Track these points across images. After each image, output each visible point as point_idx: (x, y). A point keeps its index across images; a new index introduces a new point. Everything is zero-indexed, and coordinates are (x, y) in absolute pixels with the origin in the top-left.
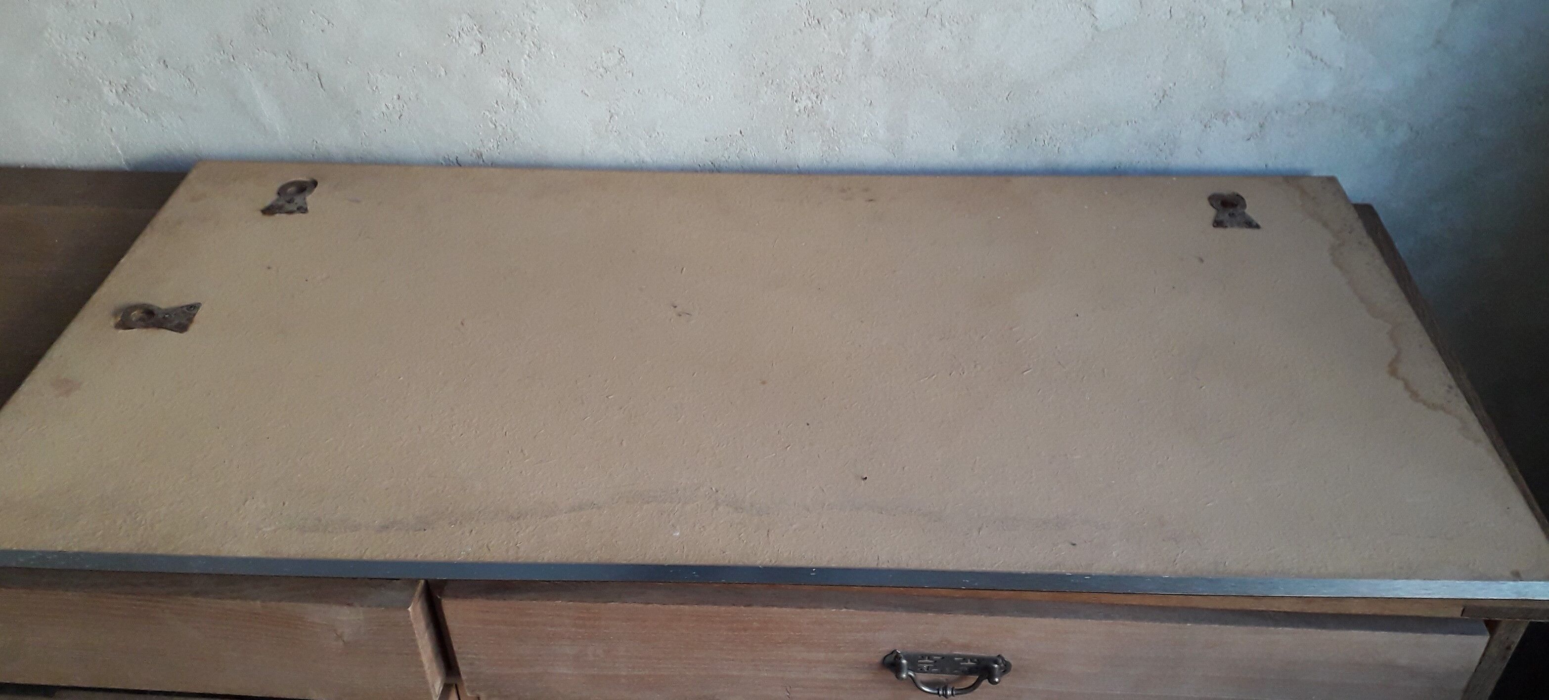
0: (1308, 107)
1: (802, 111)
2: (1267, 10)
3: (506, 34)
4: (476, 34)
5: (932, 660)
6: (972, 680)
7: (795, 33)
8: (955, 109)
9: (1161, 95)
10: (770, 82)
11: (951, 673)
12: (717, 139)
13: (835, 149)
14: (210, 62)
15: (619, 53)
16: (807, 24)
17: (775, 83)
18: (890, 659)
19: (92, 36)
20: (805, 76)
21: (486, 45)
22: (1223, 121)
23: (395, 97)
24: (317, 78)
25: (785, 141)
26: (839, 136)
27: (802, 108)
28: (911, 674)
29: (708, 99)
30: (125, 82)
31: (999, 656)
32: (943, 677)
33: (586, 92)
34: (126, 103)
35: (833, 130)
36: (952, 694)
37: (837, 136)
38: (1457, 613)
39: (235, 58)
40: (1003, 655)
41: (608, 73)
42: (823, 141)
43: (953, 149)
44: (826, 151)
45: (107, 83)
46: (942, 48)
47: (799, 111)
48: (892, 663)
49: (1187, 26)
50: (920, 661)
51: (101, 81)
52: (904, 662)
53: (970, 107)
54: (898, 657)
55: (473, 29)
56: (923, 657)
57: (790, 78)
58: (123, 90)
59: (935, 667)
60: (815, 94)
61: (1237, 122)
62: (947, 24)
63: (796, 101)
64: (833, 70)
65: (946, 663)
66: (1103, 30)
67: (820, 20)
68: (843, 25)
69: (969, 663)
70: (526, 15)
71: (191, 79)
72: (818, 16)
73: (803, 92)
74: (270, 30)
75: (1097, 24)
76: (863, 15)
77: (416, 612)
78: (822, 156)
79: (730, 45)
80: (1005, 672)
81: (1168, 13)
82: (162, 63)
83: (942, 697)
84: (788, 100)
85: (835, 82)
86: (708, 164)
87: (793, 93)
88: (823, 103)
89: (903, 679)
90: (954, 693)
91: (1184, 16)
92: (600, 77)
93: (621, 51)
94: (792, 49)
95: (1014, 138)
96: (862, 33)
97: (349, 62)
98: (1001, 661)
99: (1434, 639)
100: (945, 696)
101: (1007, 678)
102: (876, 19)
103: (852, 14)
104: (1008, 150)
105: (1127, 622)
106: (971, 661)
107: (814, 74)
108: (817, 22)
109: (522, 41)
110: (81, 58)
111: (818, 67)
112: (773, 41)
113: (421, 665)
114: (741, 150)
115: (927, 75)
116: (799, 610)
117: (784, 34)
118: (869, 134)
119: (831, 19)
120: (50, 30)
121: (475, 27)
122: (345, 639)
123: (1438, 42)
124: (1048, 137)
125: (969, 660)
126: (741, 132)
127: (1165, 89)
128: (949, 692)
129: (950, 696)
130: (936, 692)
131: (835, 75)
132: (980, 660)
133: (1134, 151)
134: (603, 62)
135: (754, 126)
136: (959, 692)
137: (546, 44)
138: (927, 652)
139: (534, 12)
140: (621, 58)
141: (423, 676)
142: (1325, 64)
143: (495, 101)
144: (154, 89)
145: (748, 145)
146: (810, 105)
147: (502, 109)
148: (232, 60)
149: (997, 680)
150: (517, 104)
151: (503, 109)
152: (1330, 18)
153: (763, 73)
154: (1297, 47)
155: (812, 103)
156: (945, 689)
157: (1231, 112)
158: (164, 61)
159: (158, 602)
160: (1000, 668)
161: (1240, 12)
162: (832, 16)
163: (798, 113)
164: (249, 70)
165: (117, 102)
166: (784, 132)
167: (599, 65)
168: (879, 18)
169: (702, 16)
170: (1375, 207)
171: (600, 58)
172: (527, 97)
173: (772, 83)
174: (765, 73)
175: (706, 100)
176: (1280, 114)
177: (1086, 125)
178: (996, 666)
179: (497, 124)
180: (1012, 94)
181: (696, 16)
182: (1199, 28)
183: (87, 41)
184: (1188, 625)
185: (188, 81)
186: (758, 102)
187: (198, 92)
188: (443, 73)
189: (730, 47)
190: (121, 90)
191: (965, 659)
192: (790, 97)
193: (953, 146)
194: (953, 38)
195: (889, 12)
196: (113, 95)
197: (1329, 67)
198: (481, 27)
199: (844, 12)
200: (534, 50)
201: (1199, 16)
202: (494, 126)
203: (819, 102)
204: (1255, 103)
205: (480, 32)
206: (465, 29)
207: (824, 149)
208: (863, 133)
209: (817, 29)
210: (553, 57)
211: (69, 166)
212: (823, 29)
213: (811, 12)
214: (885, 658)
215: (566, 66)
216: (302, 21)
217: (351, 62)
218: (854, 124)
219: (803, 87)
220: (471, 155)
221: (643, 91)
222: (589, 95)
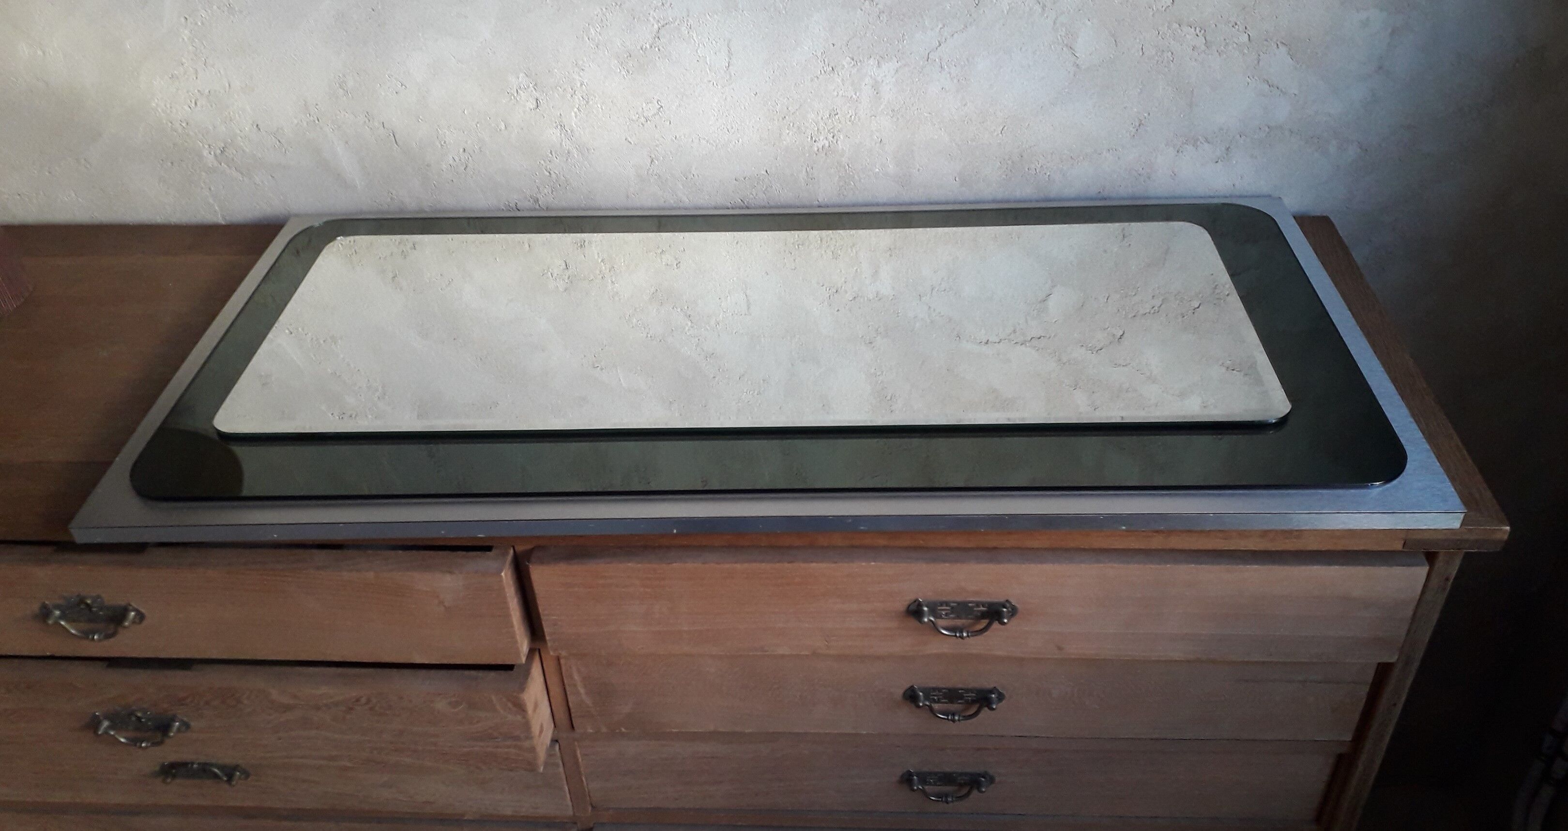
0: (1267, 129)
1: (820, 150)
2: (1227, 44)
3: (558, 90)
4: (532, 91)
5: (950, 606)
6: (984, 623)
7: (812, 80)
8: (956, 144)
9: (1137, 124)
10: (791, 125)
11: (967, 618)
12: (745, 178)
13: (851, 184)
14: (298, 123)
15: (658, 103)
16: (823, 72)
17: (795, 126)
18: (913, 607)
19: (193, 105)
20: (822, 118)
21: (541, 101)
22: (1193, 146)
23: (462, 150)
24: (392, 135)
25: (806, 178)
26: (854, 171)
27: (821, 147)
28: (932, 619)
29: (737, 142)
30: (223, 145)
31: (1007, 601)
32: (959, 622)
33: (629, 140)
34: (223, 164)
35: (849, 167)
36: (968, 636)
37: (852, 172)
38: (1398, 546)
39: (320, 120)
40: (1011, 600)
41: (649, 122)
42: (840, 177)
43: (955, 180)
44: (843, 186)
45: (207, 146)
46: (943, 89)
47: (818, 150)
48: (915, 611)
49: (1158, 62)
50: (939, 608)
51: (201, 145)
52: (926, 609)
53: (969, 142)
54: (920, 605)
55: (529, 87)
56: (942, 604)
57: (809, 120)
58: (220, 152)
59: (952, 613)
60: (832, 134)
61: (1206, 145)
62: (946, 67)
63: (815, 142)
64: (846, 112)
65: (961, 609)
66: (1083, 67)
67: (834, 68)
68: (854, 71)
69: (982, 608)
70: (575, 72)
71: (281, 140)
72: (832, 64)
73: (821, 133)
74: (351, 94)
75: (1077, 62)
76: (871, 62)
77: (507, 576)
78: (839, 190)
79: (755, 93)
80: (1013, 615)
81: (1141, 51)
82: (255, 127)
83: (959, 638)
84: (807, 141)
85: (849, 123)
86: (738, 201)
87: (811, 134)
88: (839, 142)
89: (924, 622)
90: (969, 634)
91: (1154, 53)
92: (642, 126)
93: (659, 102)
94: (810, 95)
95: (1009, 168)
96: (871, 77)
97: (420, 120)
98: (1008, 605)
99: (1382, 571)
100: (962, 637)
101: (1015, 621)
102: (883, 65)
103: (862, 61)
104: (1004, 179)
105: (1116, 565)
106: (983, 606)
107: (830, 116)
108: (831, 69)
109: (572, 96)
110: (184, 125)
111: (833, 110)
112: (793, 88)
113: (512, 626)
114: (767, 187)
115: (930, 113)
116: (833, 565)
117: (803, 82)
118: (880, 169)
119: (844, 66)
120: (156, 101)
121: (531, 85)
122: (447, 604)
123: (1380, 68)
124: (1039, 166)
125: (981, 606)
126: (767, 172)
127: (1141, 118)
128: (965, 634)
129: (966, 637)
130: (954, 634)
131: (849, 116)
132: (990, 605)
133: (1115, 176)
134: (643, 112)
135: (778, 165)
136: (973, 634)
137: (594, 98)
138: (944, 599)
139: (583, 70)
140: (660, 108)
141: (513, 636)
142: (1281, 91)
143: (549, 151)
144: (247, 150)
145: (773, 182)
146: (827, 145)
147: (555, 158)
148: (317, 122)
149: (1006, 621)
150: (569, 153)
151: (557, 158)
152: (1283, 49)
153: (785, 117)
154: (1256, 77)
155: (829, 142)
156: (961, 632)
157: (1200, 137)
158: (257, 125)
159: (286, 576)
160: (1008, 612)
161: (1203, 47)
162: (844, 63)
163: (817, 152)
164: (331, 130)
165: (216, 164)
166: (804, 170)
167: (641, 115)
168: (886, 64)
169: (731, 67)
170: (1332, 219)
171: (641, 109)
172: (577, 147)
173: (793, 126)
174: (787, 117)
175: (735, 143)
176: (1243, 137)
177: (1072, 155)
178: (1005, 610)
179: (552, 172)
180: (1006, 128)
181: (724, 67)
182: (1168, 62)
183: (189, 109)
184: (1168, 566)
185: (278, 142)
186: (781, 144)
187: (287, 152)
188: (503, 127)
189: (755, 95)
190: (219, 152)
191: (978, 604)
192: (809, 137)
193: (955, 178)
194: (952, 79)
195: (894, 58)
196: (211, 157)
197: (1285, 93)
198: (536, 85)
199: (855, 59)
200: (583, 103)
201: (1168, 52)
202: (548, 174)
203: (835, 142)
204: (1221, 129)
205: (535, 89)
206: (522, 86)
207: (841, 184)
208: (875, 168)
209: (832, 75)
210: (600, 109)
211: (172, 223)
212: (837, 76)
213: (826, 60)
214: (909, 606)
215: (611, 117)
216: (379, 85)
217: (422, 120)
218: (866, 160)
219: (821, 128)
220: (529, 201)
221: (680, 137)
222: (632, 143)
